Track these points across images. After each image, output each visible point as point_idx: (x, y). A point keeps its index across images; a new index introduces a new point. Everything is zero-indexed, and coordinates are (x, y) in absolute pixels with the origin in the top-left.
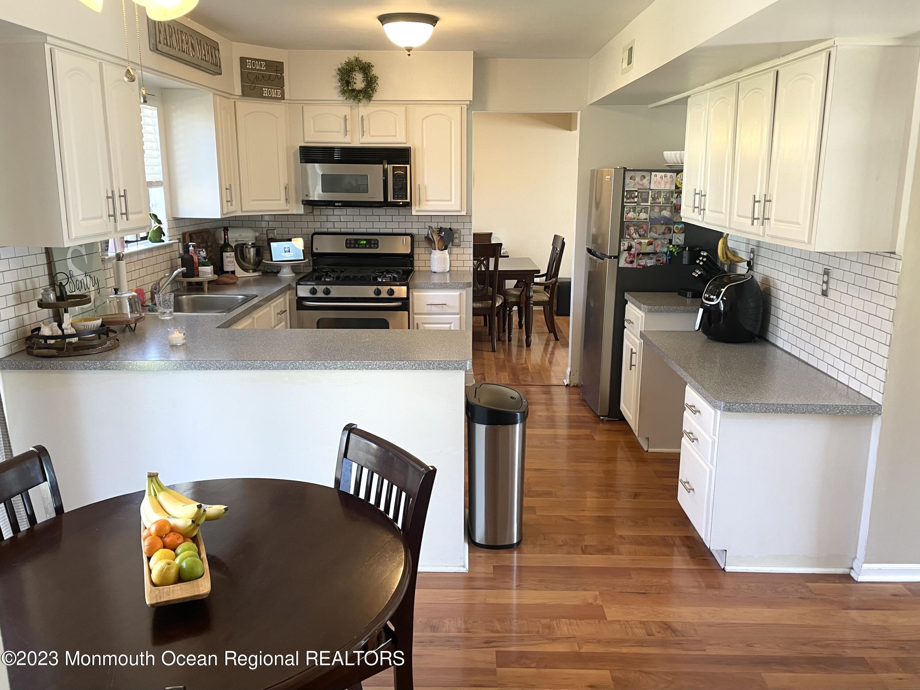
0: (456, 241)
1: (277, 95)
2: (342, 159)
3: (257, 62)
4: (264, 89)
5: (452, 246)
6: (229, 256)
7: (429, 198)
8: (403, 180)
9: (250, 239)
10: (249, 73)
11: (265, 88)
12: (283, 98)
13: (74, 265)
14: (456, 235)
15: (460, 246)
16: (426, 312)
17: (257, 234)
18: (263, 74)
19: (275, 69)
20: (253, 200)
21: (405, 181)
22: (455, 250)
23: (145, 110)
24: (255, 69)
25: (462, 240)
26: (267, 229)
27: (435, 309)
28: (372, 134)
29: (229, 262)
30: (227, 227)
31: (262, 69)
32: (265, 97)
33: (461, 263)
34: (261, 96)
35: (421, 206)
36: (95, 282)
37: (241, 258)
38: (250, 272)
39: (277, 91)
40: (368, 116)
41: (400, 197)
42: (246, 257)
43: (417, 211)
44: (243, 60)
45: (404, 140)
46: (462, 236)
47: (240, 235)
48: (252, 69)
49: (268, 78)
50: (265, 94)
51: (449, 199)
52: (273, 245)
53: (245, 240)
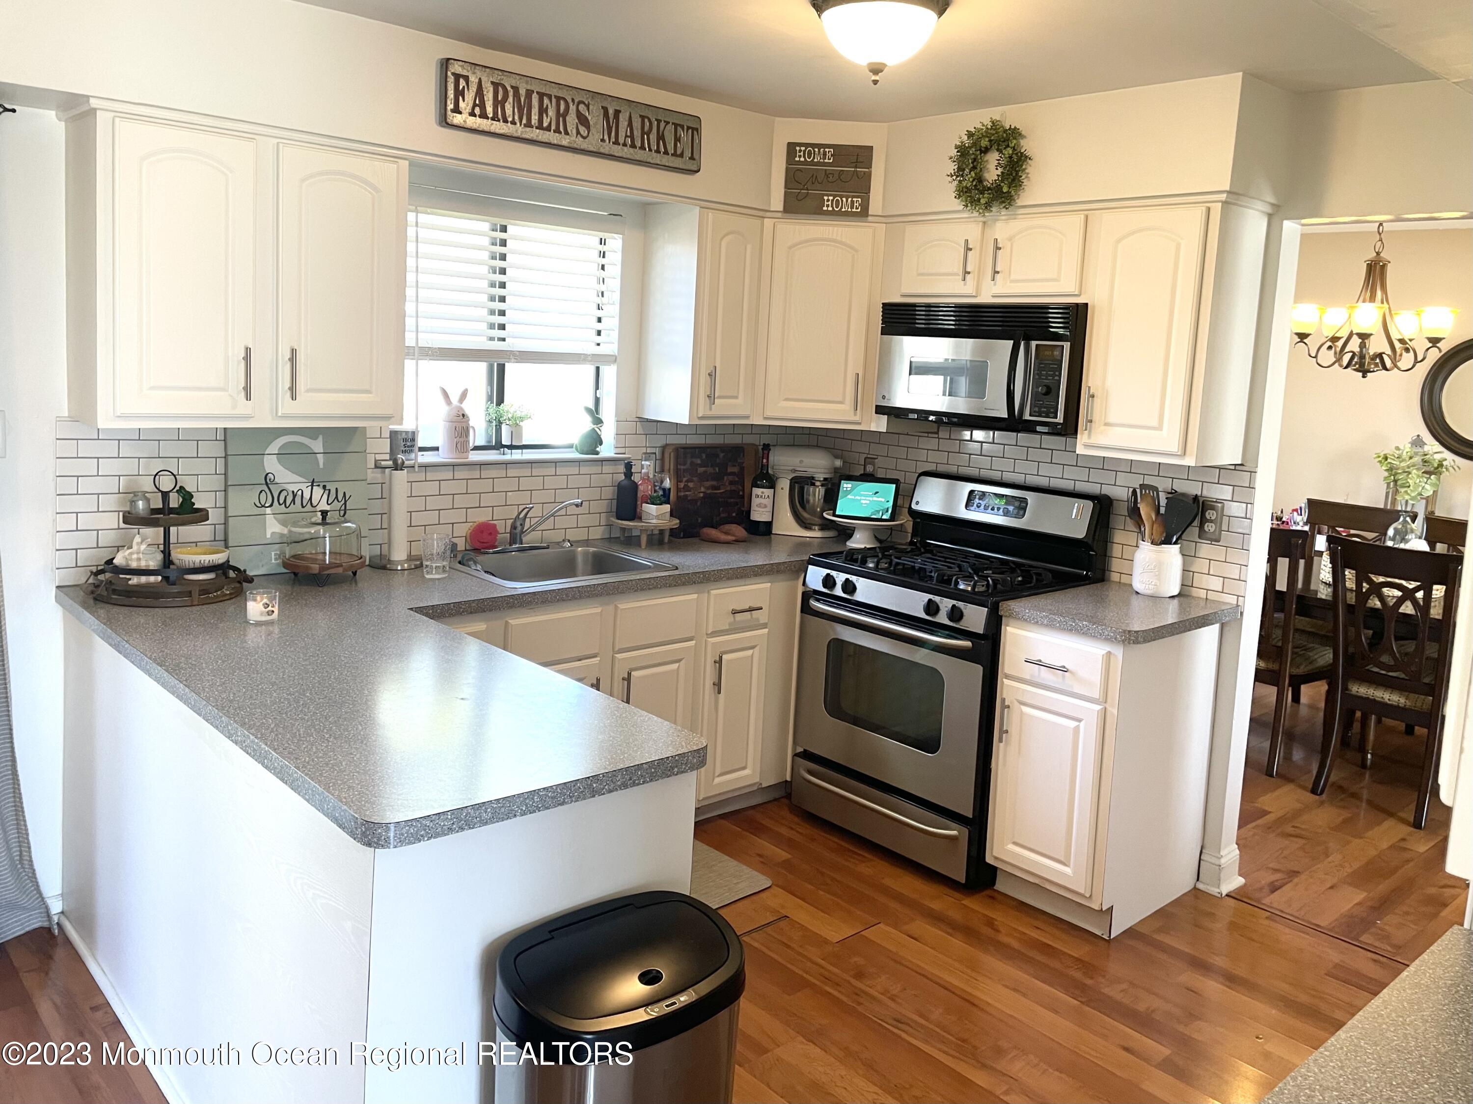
0: (1209, 527)
1: (852, 208)
2: (957, 327)
3: (816, 150)
4: (826, 198)
5: (1200, 537)
6: (759, 493)
7: (1111, 419)
8: (1053, 376)
9: (819, 470)
10: (799, 170)
11: (828, 195)
12: (864, 213)
13: (282, 465)
14: (1210, 514)
15: (1219, 541)
16: (1027, 677)
17: (838, 463)
18: (826, 170)
19: (854, 159)
20: (787, 399)
21: (1057, 378)
22: (1206, 549)
23: (611, 240)
24: (812, 163)
25: (1225, 527)
26: (866, 455)
27: (1045, 675)
28: (1013, 277)
29: (759, 505)
30: (768, 445)
31: (826, 161)
32: (828, 213)
33: (1215, 584)
34: (817, 211)
35: (1093, 437)
36: (337, 497)
37: (799, 502)
38: (815, 530)
39: (852, 202)
40: (1010, 239)
41: (1044, 412)
42: (808, 501)
43: (1087, 446)
44: (792, 148)
45: (1072, 288)
46: (1225, 519)
47: (801, 462)
48: (805, 163)
49: (836, 176)
50: (828, 206)
51: (1155, 423)
52: (845, 485)
53: (810, 472)
